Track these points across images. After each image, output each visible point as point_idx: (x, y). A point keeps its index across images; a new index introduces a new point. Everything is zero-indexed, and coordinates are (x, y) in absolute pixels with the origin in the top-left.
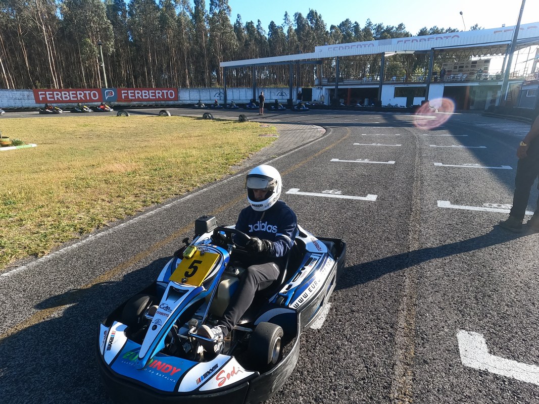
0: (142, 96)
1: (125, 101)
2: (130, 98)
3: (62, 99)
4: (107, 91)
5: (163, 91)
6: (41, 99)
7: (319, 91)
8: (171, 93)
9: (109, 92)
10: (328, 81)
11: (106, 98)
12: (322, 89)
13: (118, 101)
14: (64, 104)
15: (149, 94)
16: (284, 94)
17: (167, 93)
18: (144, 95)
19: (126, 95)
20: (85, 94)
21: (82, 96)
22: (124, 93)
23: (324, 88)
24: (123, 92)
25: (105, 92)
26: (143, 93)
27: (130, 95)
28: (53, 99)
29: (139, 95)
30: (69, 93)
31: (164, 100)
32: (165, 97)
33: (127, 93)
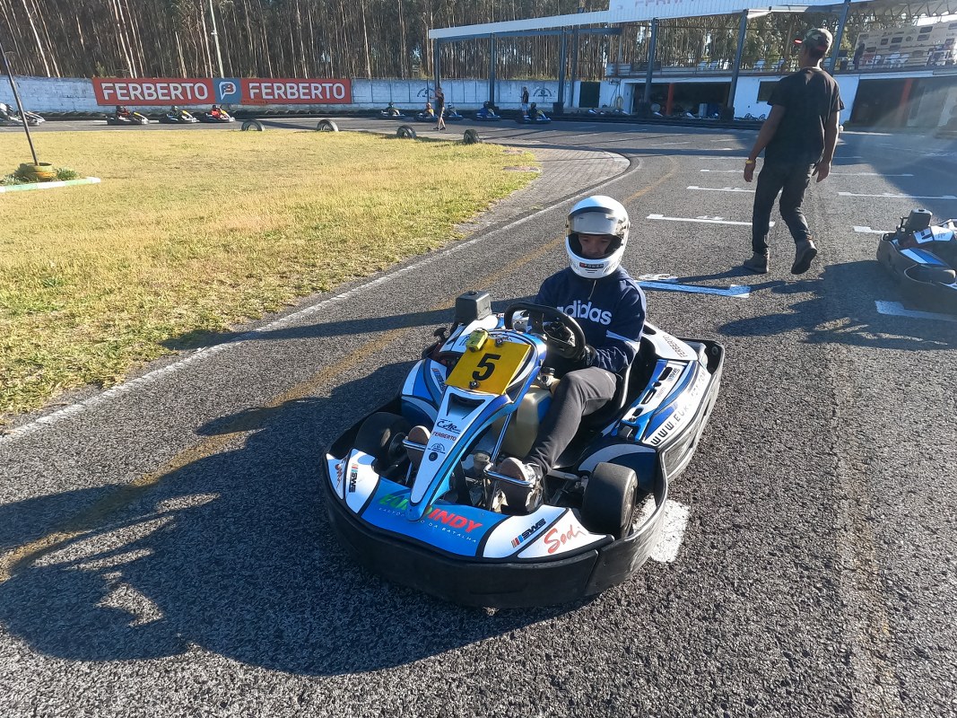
0: (285, 93)
1: (255, 103)
2: (264, 96)
3: (144, 97)
4: (224, 83)
5: (323, 85)
6: (107, 98)
7: (613, 87)
8: (339, 90)
9: (226, 85)
10: (632, 69)
11: (222, 97)
12: (618, 83)
13: (243, 103)
14: (147, 108)
15: (298, 90)
16: (547, 93)
17: (331, 88)
18: (289, 91)
19: (258, 91)
20: (184, 89)
21: (178, 93)
22: (253, 88)
23: (623, 82)
24: (251, 85)
25: (220, 85)
26: (288, 88)
27: (264, 91)
28: (128, 98)
29: (281, 92)
30: (156, 87)
31: (325, 101)
32: (328, 97)
33: (259, 88)
